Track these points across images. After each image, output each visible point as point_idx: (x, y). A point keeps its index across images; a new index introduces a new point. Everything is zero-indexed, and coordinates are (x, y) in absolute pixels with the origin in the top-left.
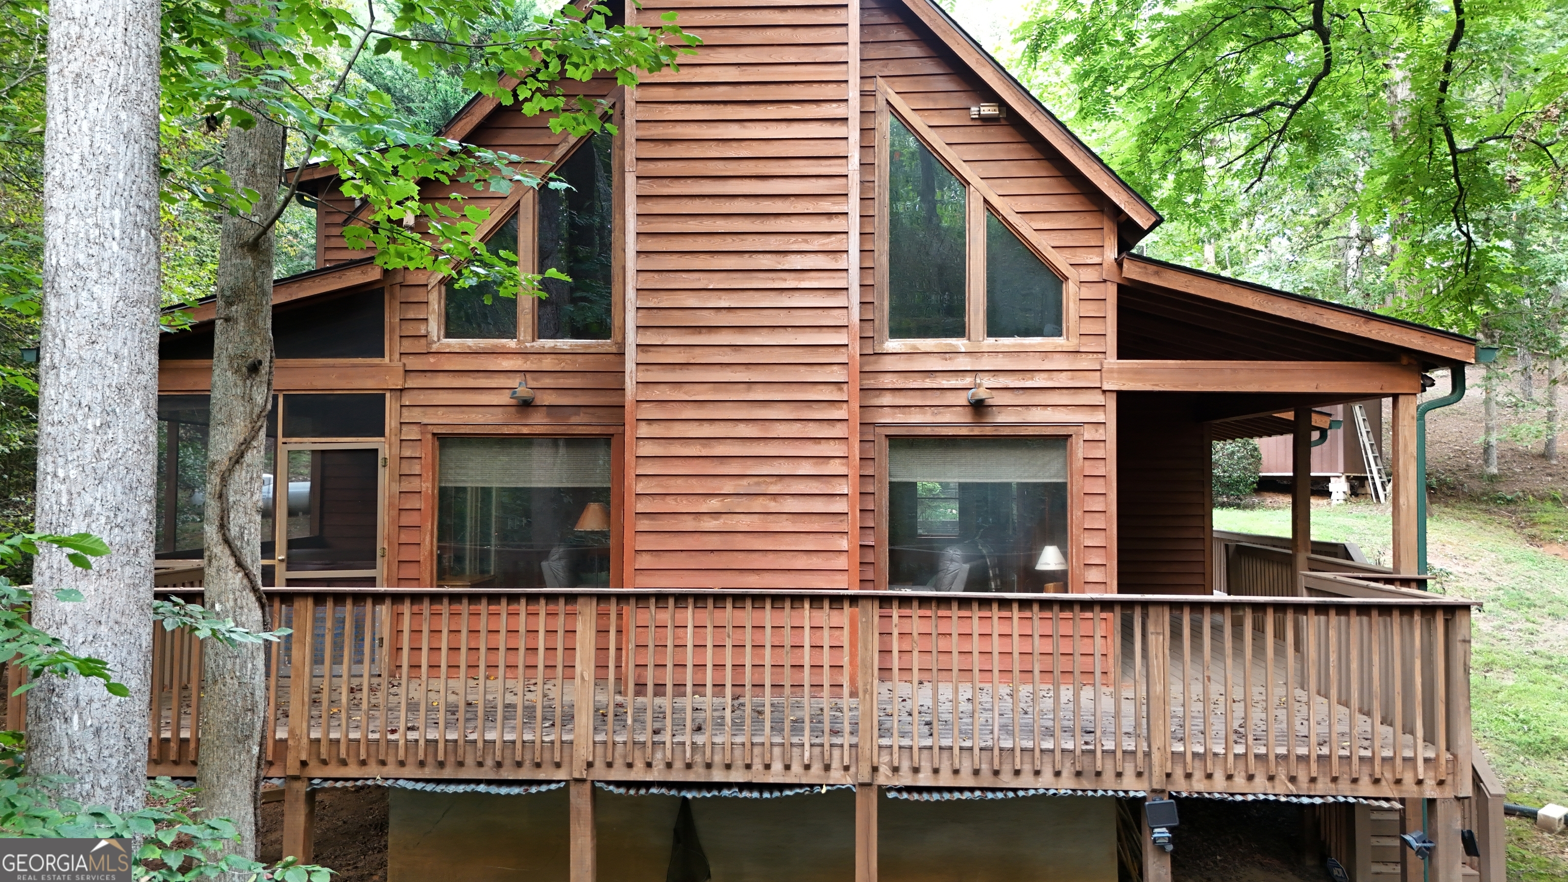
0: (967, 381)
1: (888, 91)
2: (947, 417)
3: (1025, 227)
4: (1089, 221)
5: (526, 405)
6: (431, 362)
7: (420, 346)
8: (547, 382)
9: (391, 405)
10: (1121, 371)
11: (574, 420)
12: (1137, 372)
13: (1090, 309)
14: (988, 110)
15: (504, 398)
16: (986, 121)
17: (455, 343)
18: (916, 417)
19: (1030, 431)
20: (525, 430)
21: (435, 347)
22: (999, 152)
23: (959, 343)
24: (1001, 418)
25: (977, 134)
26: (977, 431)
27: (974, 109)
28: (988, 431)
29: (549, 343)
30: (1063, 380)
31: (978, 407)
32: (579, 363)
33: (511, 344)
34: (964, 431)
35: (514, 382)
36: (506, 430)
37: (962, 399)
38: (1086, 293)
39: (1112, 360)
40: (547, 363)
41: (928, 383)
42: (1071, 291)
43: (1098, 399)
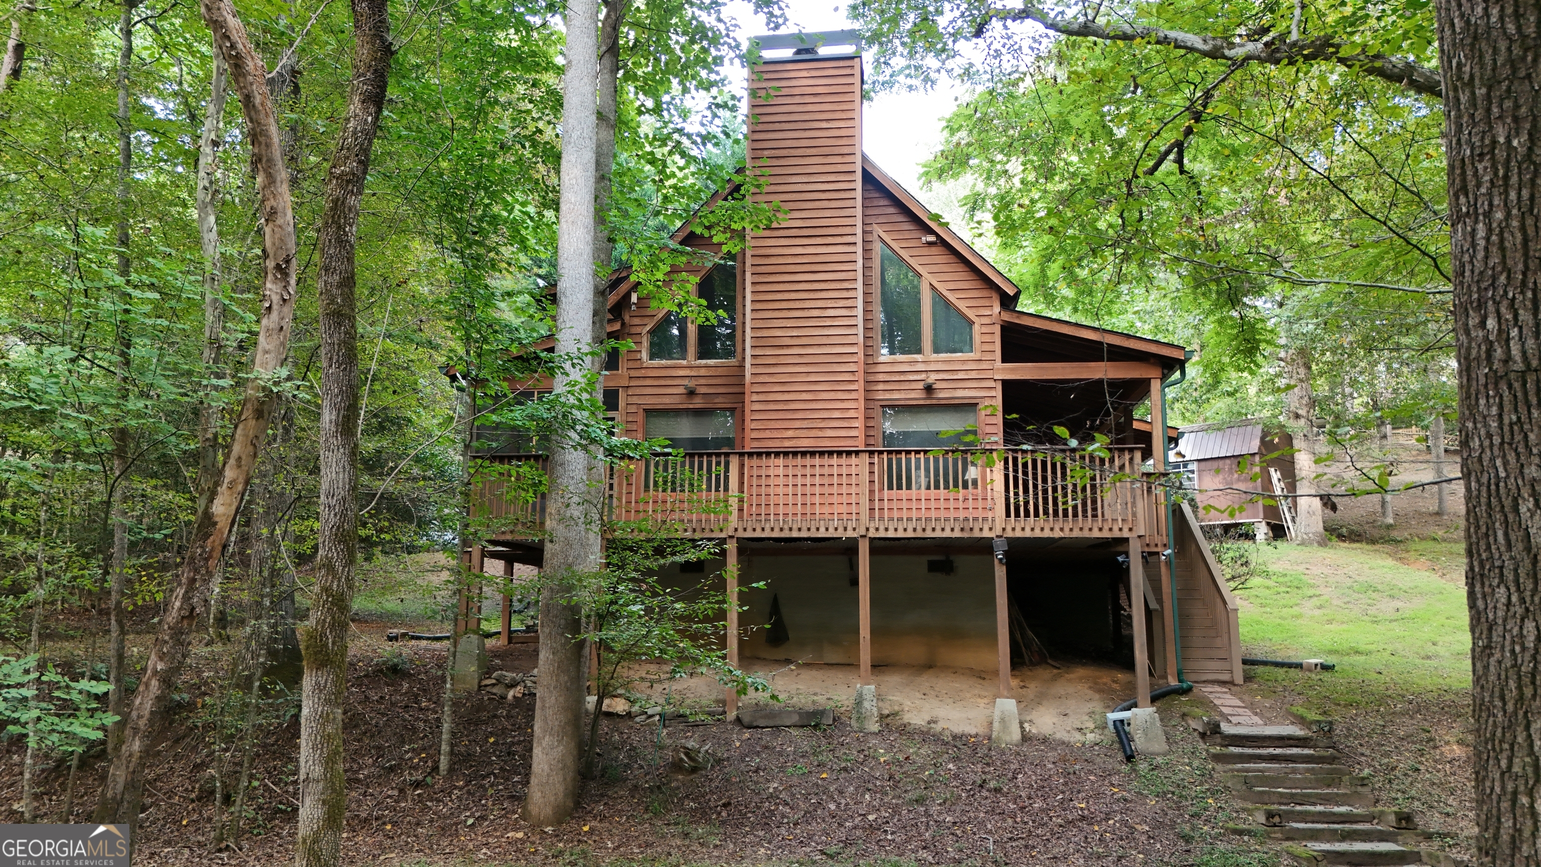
0: (922, 376)
1: (878, 230)
2: (913, 395)
3: (951, 297)
4: (985, 293)
5: (691, 393)
6: (642, 373)
7: (637, 365)
8: (703, 381)
9: (621, 393)
10: (1003, 369)
11: (716, 401)
12: (1012, 369)
13: (987, 338)
14: (932, 238)
15: (681, 390)
16: (930, 244)
17: (656, 362)
18: (896, 396)
19: (957, 402)
20: (691, 406)
21: (645, 365)
22: (938, 259)
23: (918, 357)
24: (941, 395)
25: (926, 251)
26: (928, 402)
27: (924, 239)
28: (934, 402)
29: (704, 362)
30: (973, 375)
31: (929, 389)
32: (719, 372)
33: (684, 362)
34: (922, 402)
35: (686, 382)
36: (681, 407)
37: (921, 385)
38: (984, 330)
39: (999, 364)
40: (703, 372)
41: (902, 378)
42: (976, 328)
43: (992, 384)
